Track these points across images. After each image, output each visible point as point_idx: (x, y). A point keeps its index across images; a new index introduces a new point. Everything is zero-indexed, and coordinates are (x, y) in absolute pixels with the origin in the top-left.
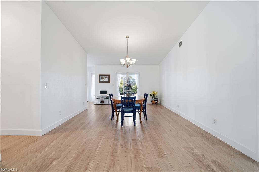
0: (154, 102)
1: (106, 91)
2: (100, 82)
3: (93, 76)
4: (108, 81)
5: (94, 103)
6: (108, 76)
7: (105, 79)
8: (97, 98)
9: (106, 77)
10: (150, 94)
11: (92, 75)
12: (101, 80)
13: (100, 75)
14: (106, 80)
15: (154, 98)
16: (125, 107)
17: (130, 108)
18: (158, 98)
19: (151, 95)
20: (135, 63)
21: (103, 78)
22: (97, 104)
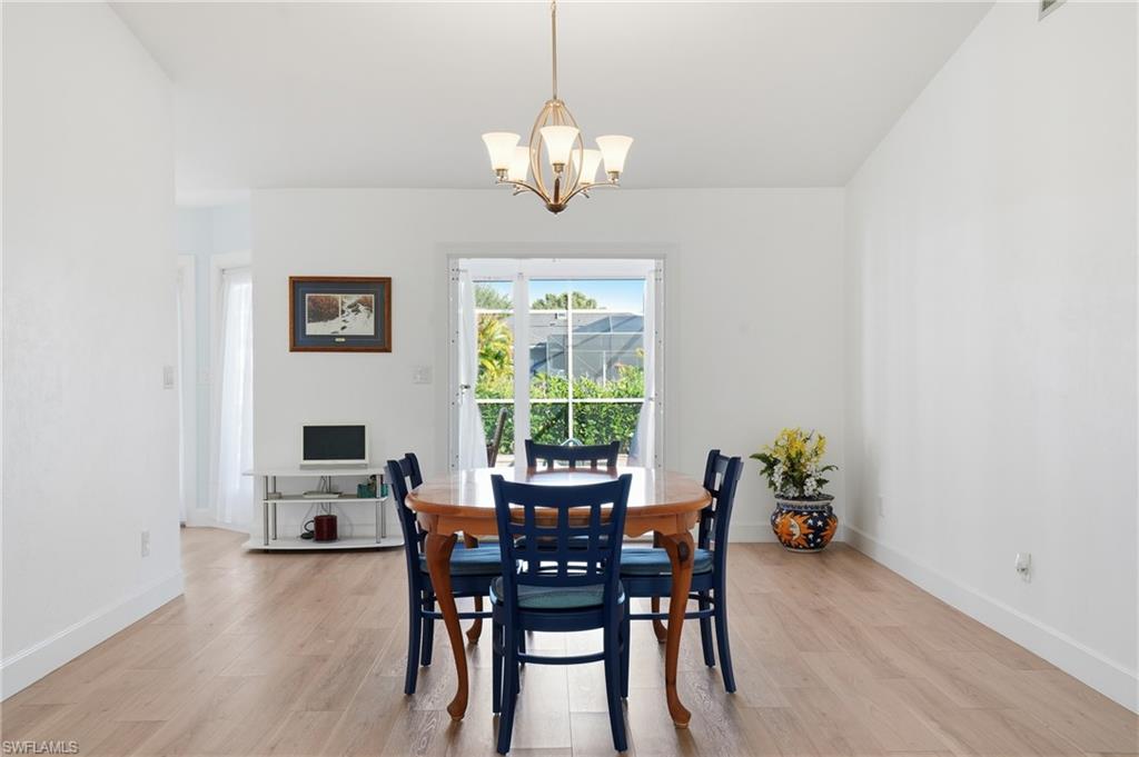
0: (797, 531)
1: (361, 429)
2: (300, 342)
3: (241, 296)
4: (380, 342)
5: (247, 537)
6: (378, 291)
7: (350, 317)
8: (273, 492)
9: (354, 298)
10: (763, 458)
12: (313, 329)
13: (299, 285)
14: (362, 324)
15: (793, 492)
16: (534, 577)
17: (577, 581)
18: (838, 491)
19: (770, 464)
20: (620, 169)
21: (329, 313)
22: (273, 545)
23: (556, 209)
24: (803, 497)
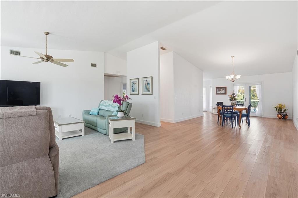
0: (280, 117)
1: (223, 102)
2: (217, 94)
4: (225, 93)
5: (211, 112)
6: (225, 88)
7: (222, 91)
8: (214, 108)
9: (222, 89)
10: (276, 107)
11: (210, 88)
12: (218, 92)
13: (217, 88)
14: (223, 92)
15: (280, 112)
16: (225, 113)
17: (229, 114)
19: (276, 108)
20: (239, 78)
21: (220, 91)
22: (214, 113)
23: (233, 82)
24: (281, 112)
